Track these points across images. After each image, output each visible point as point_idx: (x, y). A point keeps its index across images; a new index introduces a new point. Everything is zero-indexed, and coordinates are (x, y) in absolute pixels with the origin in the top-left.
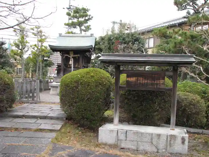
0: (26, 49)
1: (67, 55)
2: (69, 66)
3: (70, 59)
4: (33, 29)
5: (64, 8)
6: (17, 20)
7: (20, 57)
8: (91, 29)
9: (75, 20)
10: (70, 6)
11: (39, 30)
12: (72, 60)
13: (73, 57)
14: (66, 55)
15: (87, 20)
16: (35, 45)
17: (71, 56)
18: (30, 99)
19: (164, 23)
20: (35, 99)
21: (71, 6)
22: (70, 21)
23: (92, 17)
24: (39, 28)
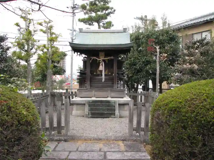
0: (34, 50)
1: (95, 58)
2: (95, 73)
3: (100, 63)
4: (41, 24)
5: (68, 7)
6: (20, 9)
7: (26, 62)
8: (113, 25)
9: (93, 14)
10: (74, 5)
11: (49, 25)
12: (102, 65)
13: (104, 61)
14: (93, 58)
15: (108, 14)
16: (44, 46)
17: (102, 58)
18: (53, 132)
19: (191, 20)
20: (63, 132)
21: (76, 5)
22: (87, 16)
23: (114, 11)
24: (49, 22)
